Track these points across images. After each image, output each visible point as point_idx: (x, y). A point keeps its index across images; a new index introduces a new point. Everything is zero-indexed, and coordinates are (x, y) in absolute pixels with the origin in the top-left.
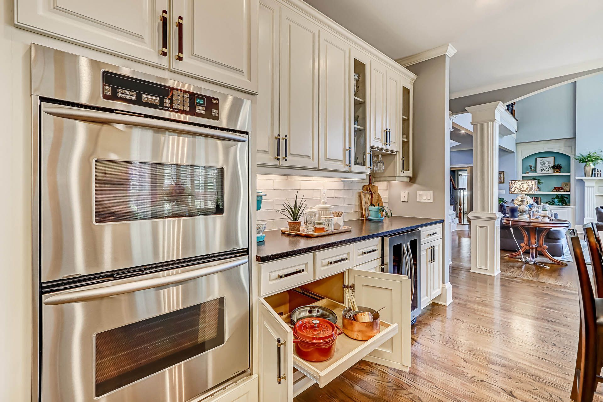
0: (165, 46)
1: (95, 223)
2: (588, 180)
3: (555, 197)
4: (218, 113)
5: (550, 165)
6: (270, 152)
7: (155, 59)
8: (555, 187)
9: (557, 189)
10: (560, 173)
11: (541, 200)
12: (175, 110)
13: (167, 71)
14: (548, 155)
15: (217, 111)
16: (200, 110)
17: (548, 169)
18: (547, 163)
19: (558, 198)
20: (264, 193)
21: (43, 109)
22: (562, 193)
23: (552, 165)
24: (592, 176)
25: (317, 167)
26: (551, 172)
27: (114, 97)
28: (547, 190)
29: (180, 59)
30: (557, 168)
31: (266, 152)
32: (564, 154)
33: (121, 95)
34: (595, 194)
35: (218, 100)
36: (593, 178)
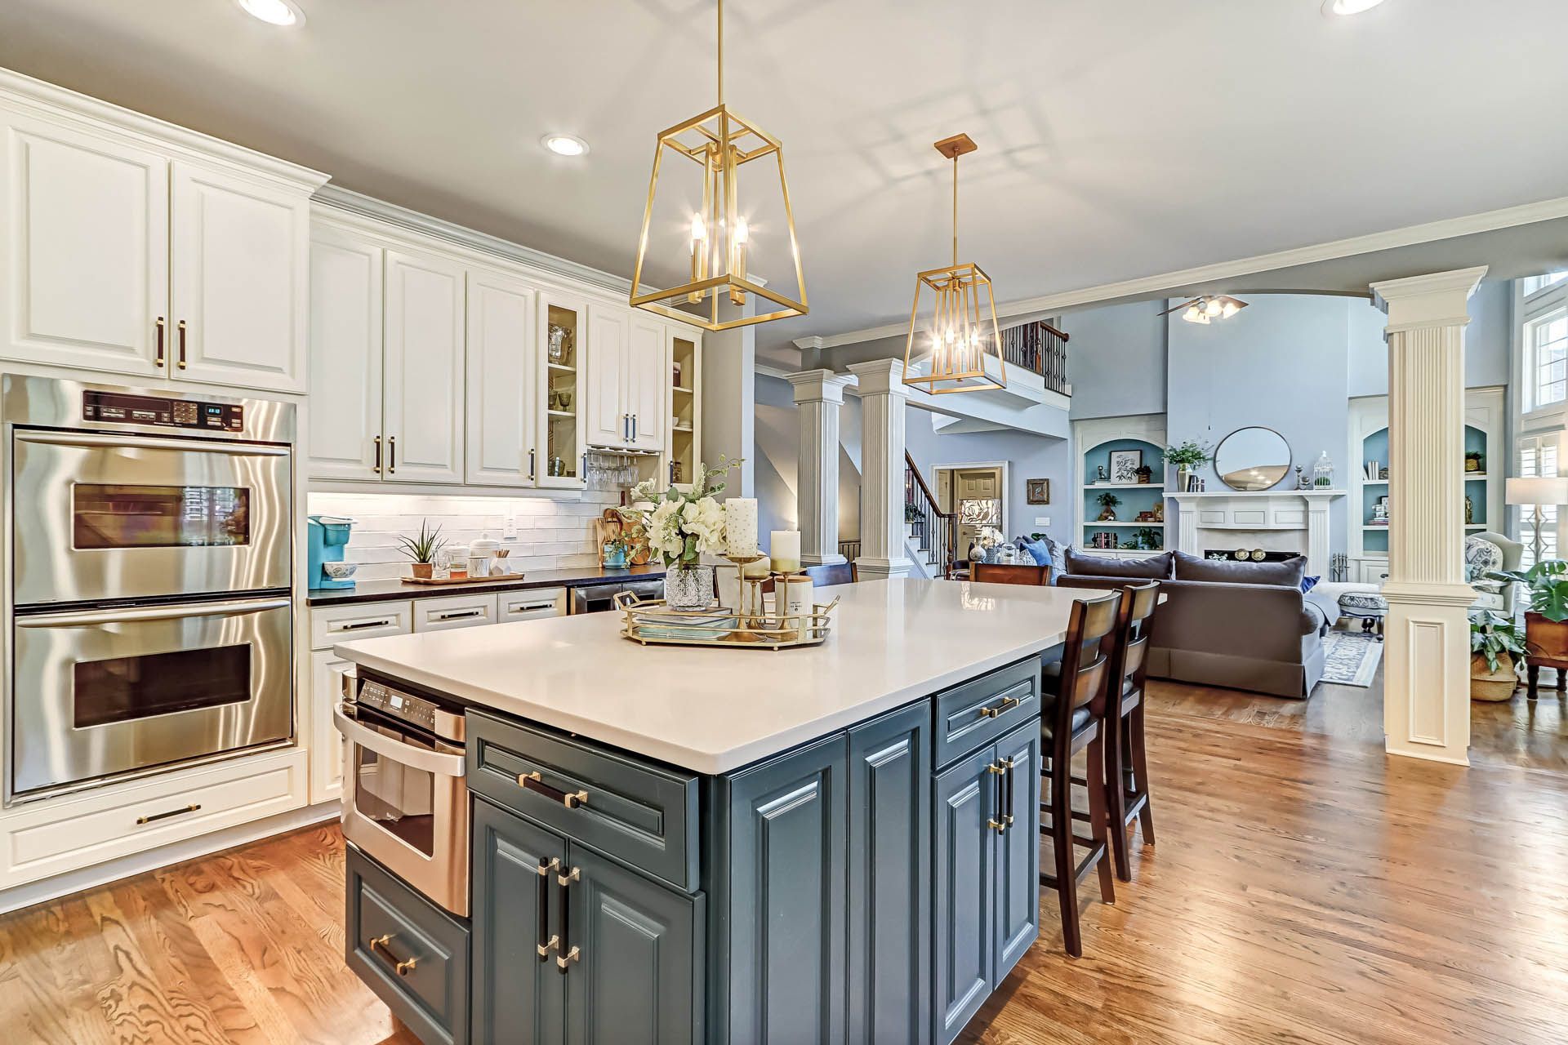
0: (160, 356)
1: (73, 549)
2: (1185, 499)
3: (1138, 533)
4: (242, 424)
5: (1134, 466)
6: (364, 461)
7: (151, 370)
8: (1141, 513)
9: (1144, 516)
10: (1148, 483)
11: (1116, 538)
12: (176, 425)
13: (167, 381)
14: (1128, 446)
15: (239, 421)
16: (214, 421)
17: (1129, 475)
18: (1129, 462)
19: (1143, 535)
20: (354, 521)
21: (16, 436)
22: (1150, 524)
23: (1137, 466)
24: (1188, 491)
25: (460, 480)
26: (1133, 483)
27: (97, 416)
28: (1124, 518)
29: (182, 368)
30: (1144, 472)
31: (358, 462)
32: (1153, 445)
33: (105, 414)
34: (1195, 526)
35: (241, 407)
36: (1191, 494)
